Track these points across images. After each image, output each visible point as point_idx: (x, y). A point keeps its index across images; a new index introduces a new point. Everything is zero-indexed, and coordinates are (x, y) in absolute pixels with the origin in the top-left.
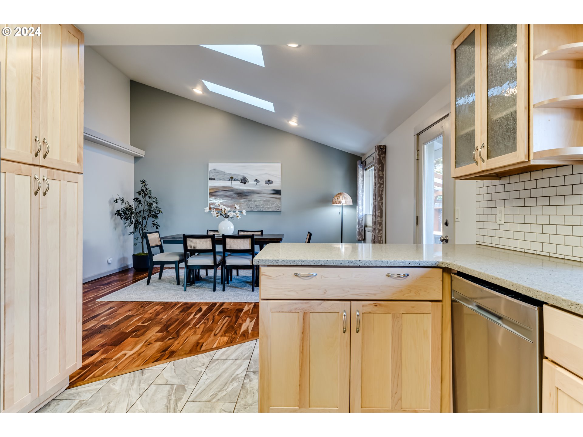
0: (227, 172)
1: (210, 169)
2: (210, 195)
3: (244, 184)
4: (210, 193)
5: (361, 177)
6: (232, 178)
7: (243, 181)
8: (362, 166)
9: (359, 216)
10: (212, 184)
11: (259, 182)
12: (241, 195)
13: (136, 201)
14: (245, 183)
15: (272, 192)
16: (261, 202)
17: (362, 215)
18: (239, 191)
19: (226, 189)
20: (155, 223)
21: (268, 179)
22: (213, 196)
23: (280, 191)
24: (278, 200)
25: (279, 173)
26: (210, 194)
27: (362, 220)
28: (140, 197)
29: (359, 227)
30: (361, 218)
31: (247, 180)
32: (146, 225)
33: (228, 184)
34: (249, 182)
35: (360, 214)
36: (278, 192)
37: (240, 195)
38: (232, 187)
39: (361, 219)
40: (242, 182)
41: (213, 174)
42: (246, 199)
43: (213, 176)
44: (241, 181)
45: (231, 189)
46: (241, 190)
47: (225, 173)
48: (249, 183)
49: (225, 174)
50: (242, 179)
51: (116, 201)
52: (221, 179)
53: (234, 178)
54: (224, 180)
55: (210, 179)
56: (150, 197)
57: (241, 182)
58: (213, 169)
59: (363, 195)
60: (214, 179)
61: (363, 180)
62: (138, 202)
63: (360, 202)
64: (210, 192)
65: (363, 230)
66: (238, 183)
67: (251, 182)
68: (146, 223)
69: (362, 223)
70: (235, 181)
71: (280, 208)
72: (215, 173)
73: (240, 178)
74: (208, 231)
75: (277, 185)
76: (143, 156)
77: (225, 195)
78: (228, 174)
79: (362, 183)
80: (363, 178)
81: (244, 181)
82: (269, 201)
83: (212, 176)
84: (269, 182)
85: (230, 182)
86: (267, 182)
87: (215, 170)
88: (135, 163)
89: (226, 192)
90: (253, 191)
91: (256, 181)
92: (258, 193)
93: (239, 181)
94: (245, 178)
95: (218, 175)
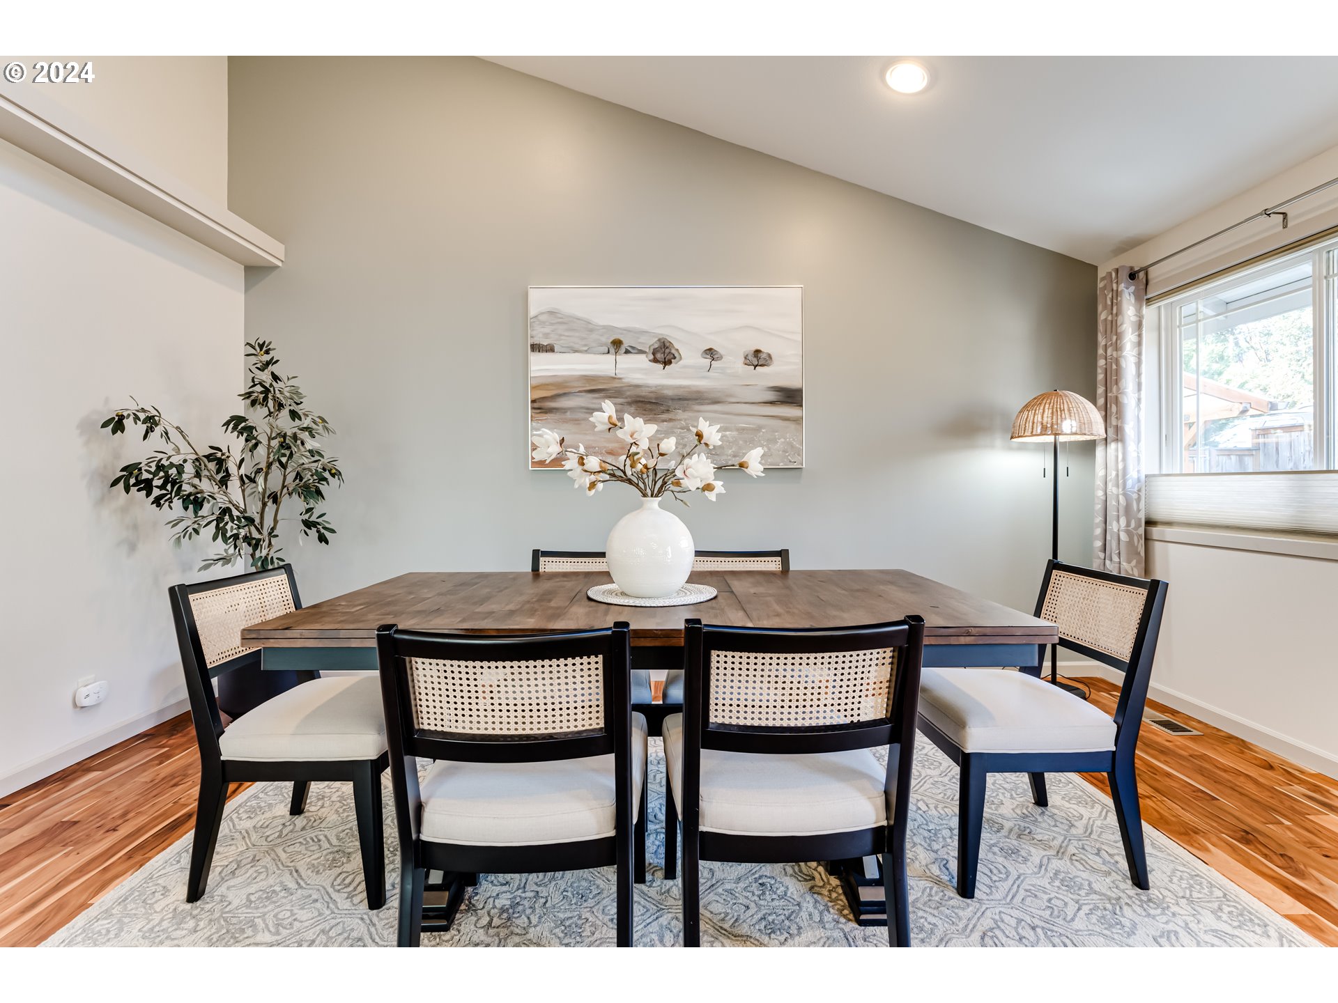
0: (601, 320)
1: (533, 312)
2: (533, 408)
3: (662, 366)
4: (533, 401)
5: (1130, 330)
6: (617, 344)
7: (659, 356)
8: (1132, 288)
9: (1129, 483)
10: (542, 366)
11: (721, 358)
12: (654, 407)
13: (234, 428)
14: (667, 363)
15: (771, 396)
16: (728, 433)
17: (1139, 480)
18: (643, 392)
19: (599, 388)
20: (313, 519)
21: (754, 349)
22: (546, 413)
23: (800, 391)
24: (792, 426)
25: (792, 324)
26: (536, 405)
27: (1139, 500)
28: (257, 417)
29: (1128, 525)
30: (1136, 490)
31: (673, 351)
32: (273, 529)
33: (602, 365)
34: (681, 358)
35: (1133, 474)
36: (791, 397)
37: (648, 406)
38: (619, 376)
39: (1135, 496)
40: (655, 361)
41: (547, 330)
42: (671, 424)
43: (546, 335)
44: (654, 354)
45: (616, 384)
46: (653, 389)
47: (590, 326)
48: (681, 362)
49: (591, 331)
50: (656, 346)
51: (117, 424)
52: (577, 347)
53: (626, 345)
54: (586, 351)
55: (536, 348)
56: (294, 415)
57: (651, 357)
58: (544, 308)
59: (1139, 400)
60: (550, 349)
61: (1139, 344)
62: (241, 433)
63: (1129, 429)
64: (535, 397)
65: (1141, 536)
66: (643, 361)
67: (690, 357)
68: (276, 521)
69: (1139, 510)
70: (629, 356)
71: (799, 453)
72: (552, 324)
73: (649, 342)
74: (537, 555)
75: (785, 371)
76: (280, 264)
78: (604, 327)
79: (1135, 352)
80: (1140, 336)
81: (664, 354)
82: (759, 429)
83: (541, 335)
84: (758, 358)
85: (611, 357)
86: (750, 357)
87: (551, 313)
88: (246, 290)
89: (596, 395)
90: (698, 392)
91: (711, 353)
92: (716, 402)
93: (643, 357)
94: (668, 344)
95: (567, 334)
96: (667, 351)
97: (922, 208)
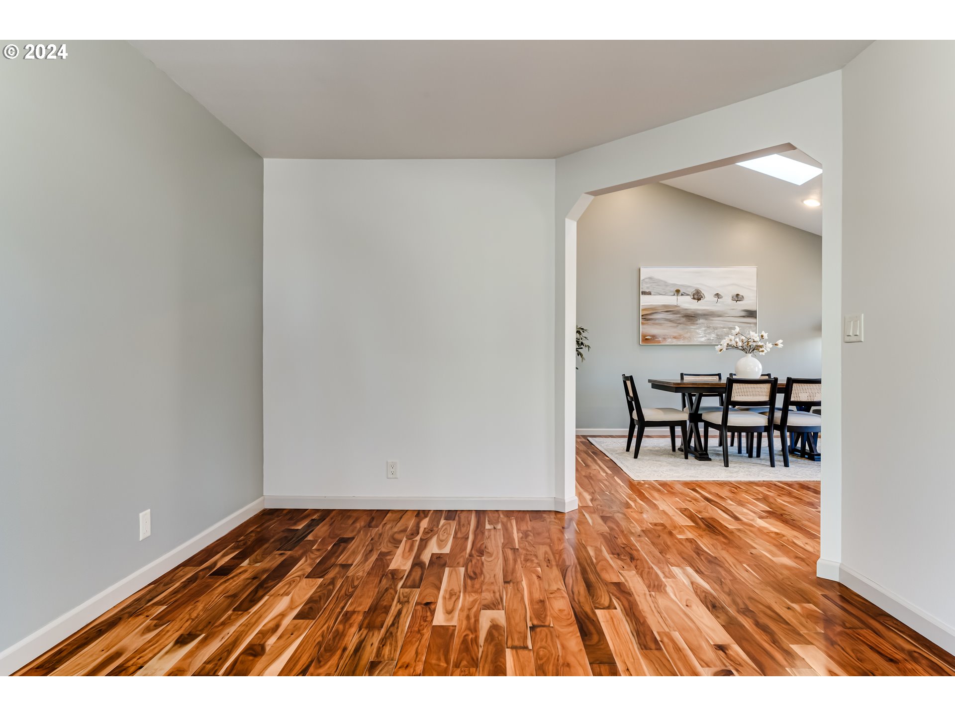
0: (671, 282)
1: (642, 278)
2: (642, 319)
3: (697, 301)
4: (642, 316)
6: (678, 291)
7: (696, 297)
10: (646, 301)
11: (722, 297)
12: (693, 318)
14: (699, 299)
15: (743, 314)
16: (725, 329)
18: (689, 312)
19: (668, 310)
21: (736, 293)
22: (648, 321)
23: (755, 312)
24: (753, 326)
25: (753, 283)
26: (643, 317)
31: (702, 295)
33: (671, 300)
34: (705, 297)
36: (751, 314)
37: (691, 318)
38: (678, 305)
40: (694, 298)
41: (648, 285)
43: (648, 288)
44: (693, 296)
45: (677, 309)
46: (693, 311)
47: (667, 284)
48: (705, 299)
49: (667, 286)
50: (694, 292)
52: (661, 293)
53: (682, 291)
54: (665, 295)
55: (644, 293)
57: (692, 297)
58: (647, 276)
60: (649, 293)
64: (643, 314)
66: (689, 299)
67: (709, 297)
70: (683, 296)
72: (650, 283)
73: (691, 291)
75: (749, 303)
77: (667, 319)
78: (672, 284)
81: (698, 296)
83: (646, 288)
84: (738, 298)
85: (675, 297)
86: (735, 297)
87: (650, 278)
89: (669, 313)
90: (712, 312)
91: (718, 295)
92: (720, 316)
93: (689, 297)
94: (699, 292)
95: (657, 287)
96: (699, 294)
97: (810, 233)
